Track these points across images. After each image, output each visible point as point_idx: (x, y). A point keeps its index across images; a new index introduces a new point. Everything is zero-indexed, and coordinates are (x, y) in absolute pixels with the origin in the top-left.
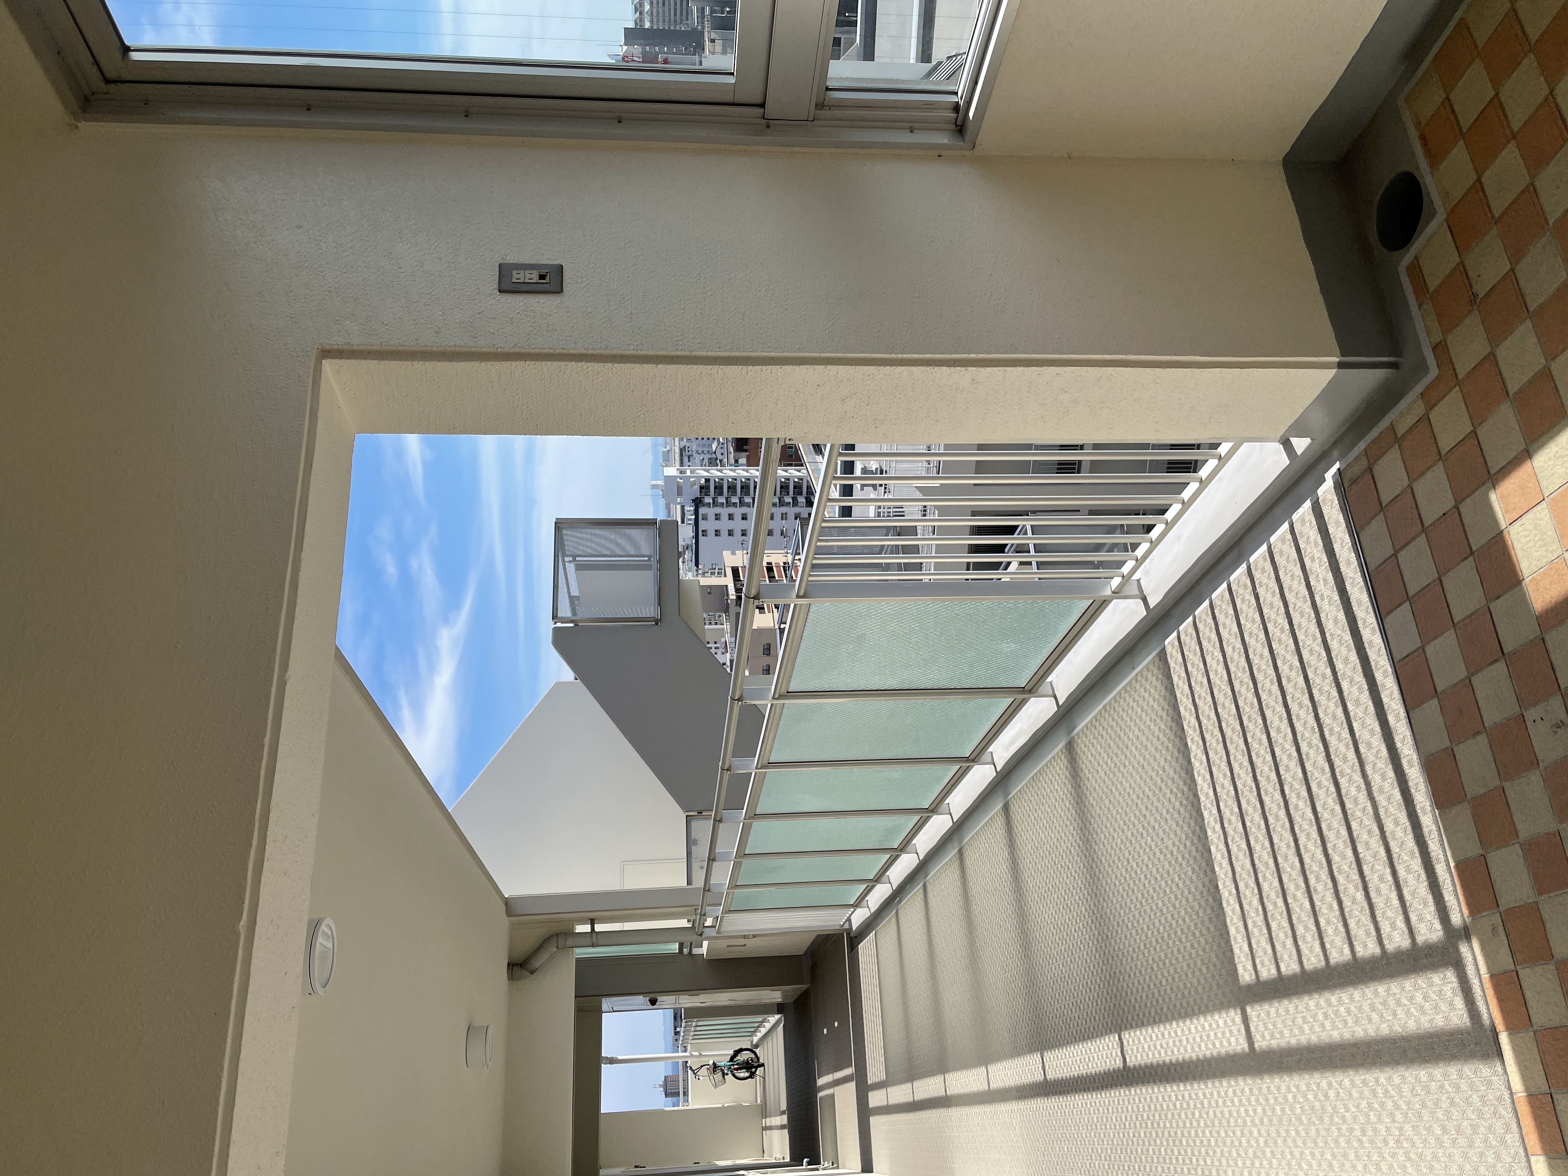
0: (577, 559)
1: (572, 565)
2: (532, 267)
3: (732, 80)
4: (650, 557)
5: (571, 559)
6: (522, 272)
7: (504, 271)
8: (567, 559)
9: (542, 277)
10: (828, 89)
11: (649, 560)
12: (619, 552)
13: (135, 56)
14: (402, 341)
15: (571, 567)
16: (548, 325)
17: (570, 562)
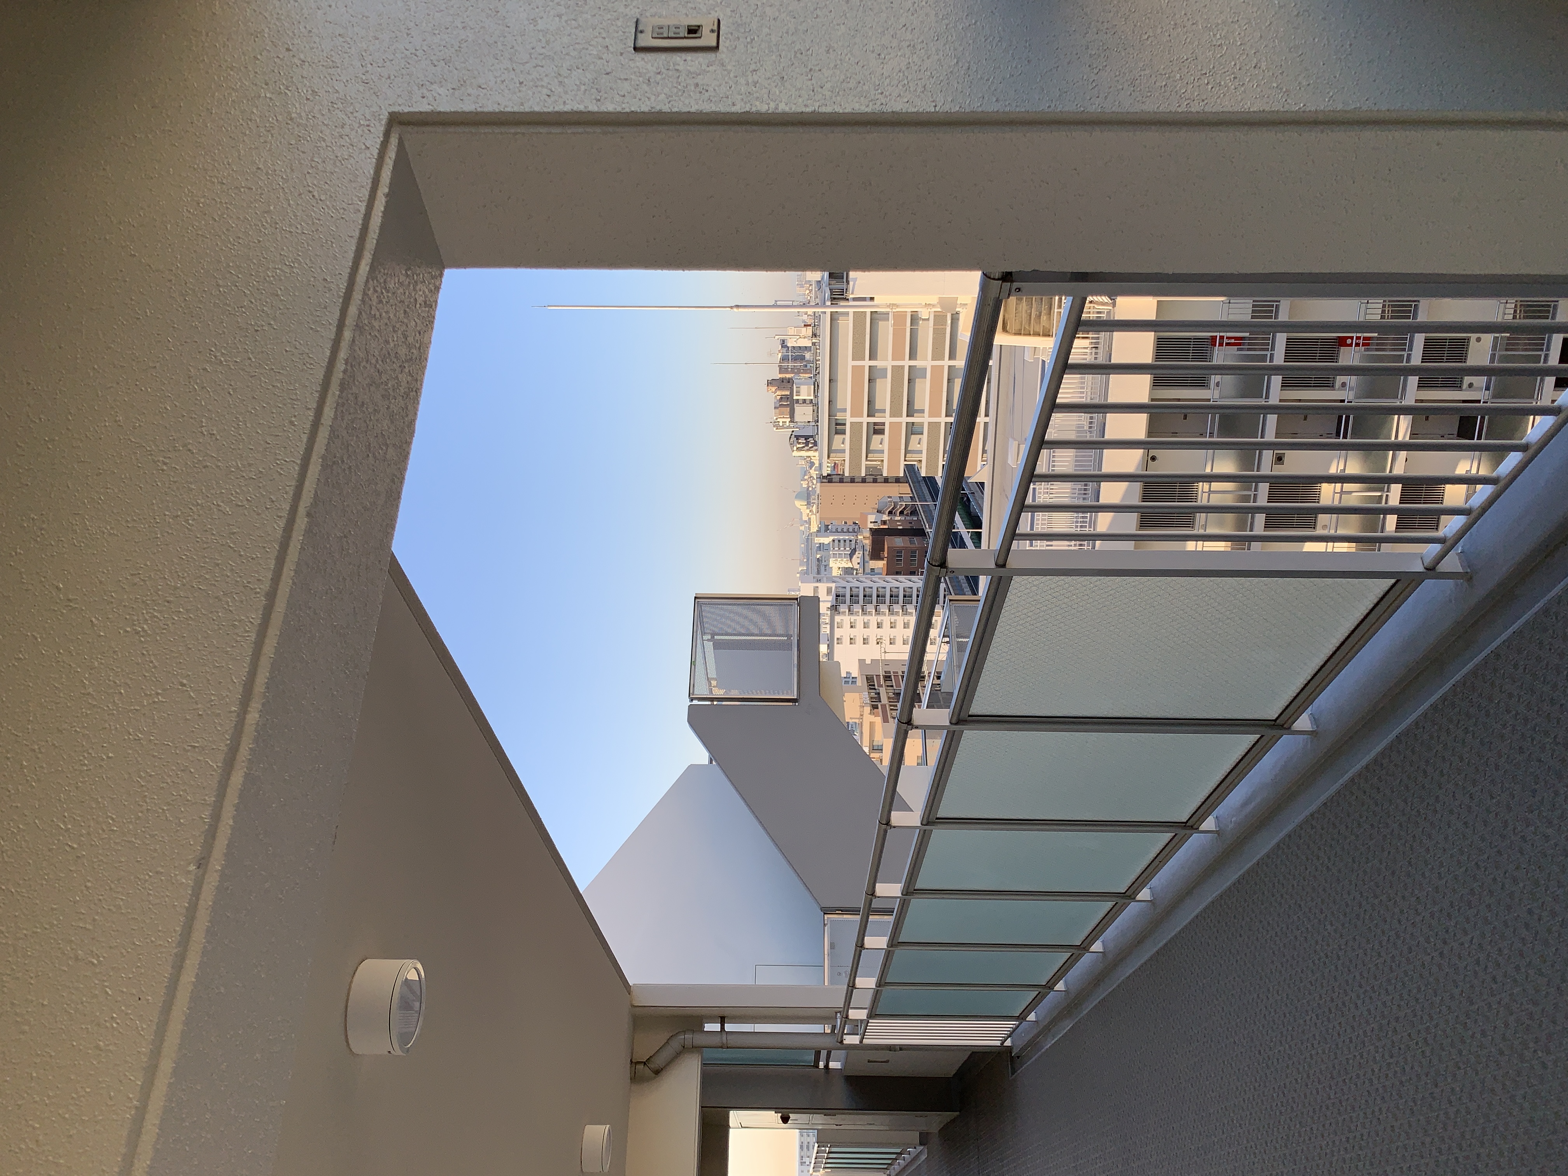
0: (716, 637)
1: (711, 644)
4: (789, 636)
5: (710, 637)
8: (705, 637)
11: (789, 640)
12: (756, 632)
14: (503, 107)
15: (709, 646)
16: (697, 85)
17: (708, 640)
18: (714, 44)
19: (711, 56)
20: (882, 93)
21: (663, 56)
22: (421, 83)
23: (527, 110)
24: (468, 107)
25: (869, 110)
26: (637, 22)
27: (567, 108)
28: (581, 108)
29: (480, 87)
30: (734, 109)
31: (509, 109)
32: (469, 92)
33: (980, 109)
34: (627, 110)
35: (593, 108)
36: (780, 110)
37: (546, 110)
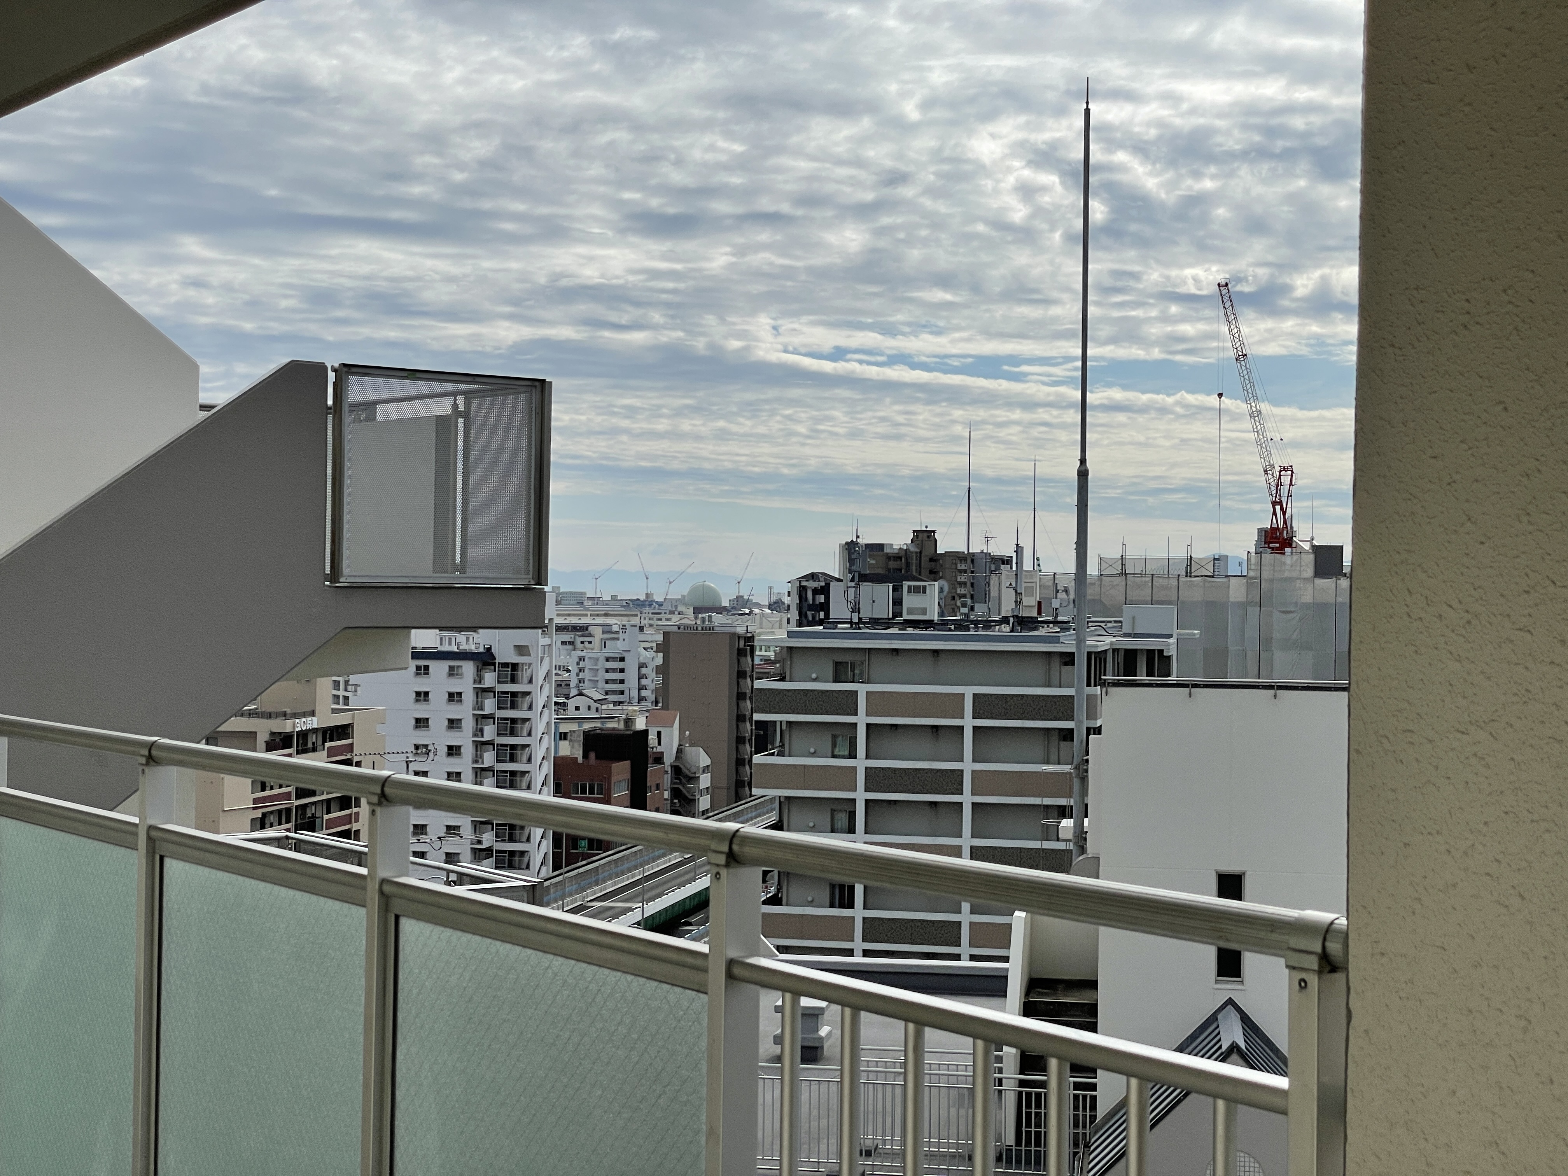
0: (461, 421)
1: (448, 411)
4: (462, 568)
5: (461, 408)
8: (461, 400)
11: (455, 568)
12: (472, 505)
15: (443, 407)
17: (455, 406)
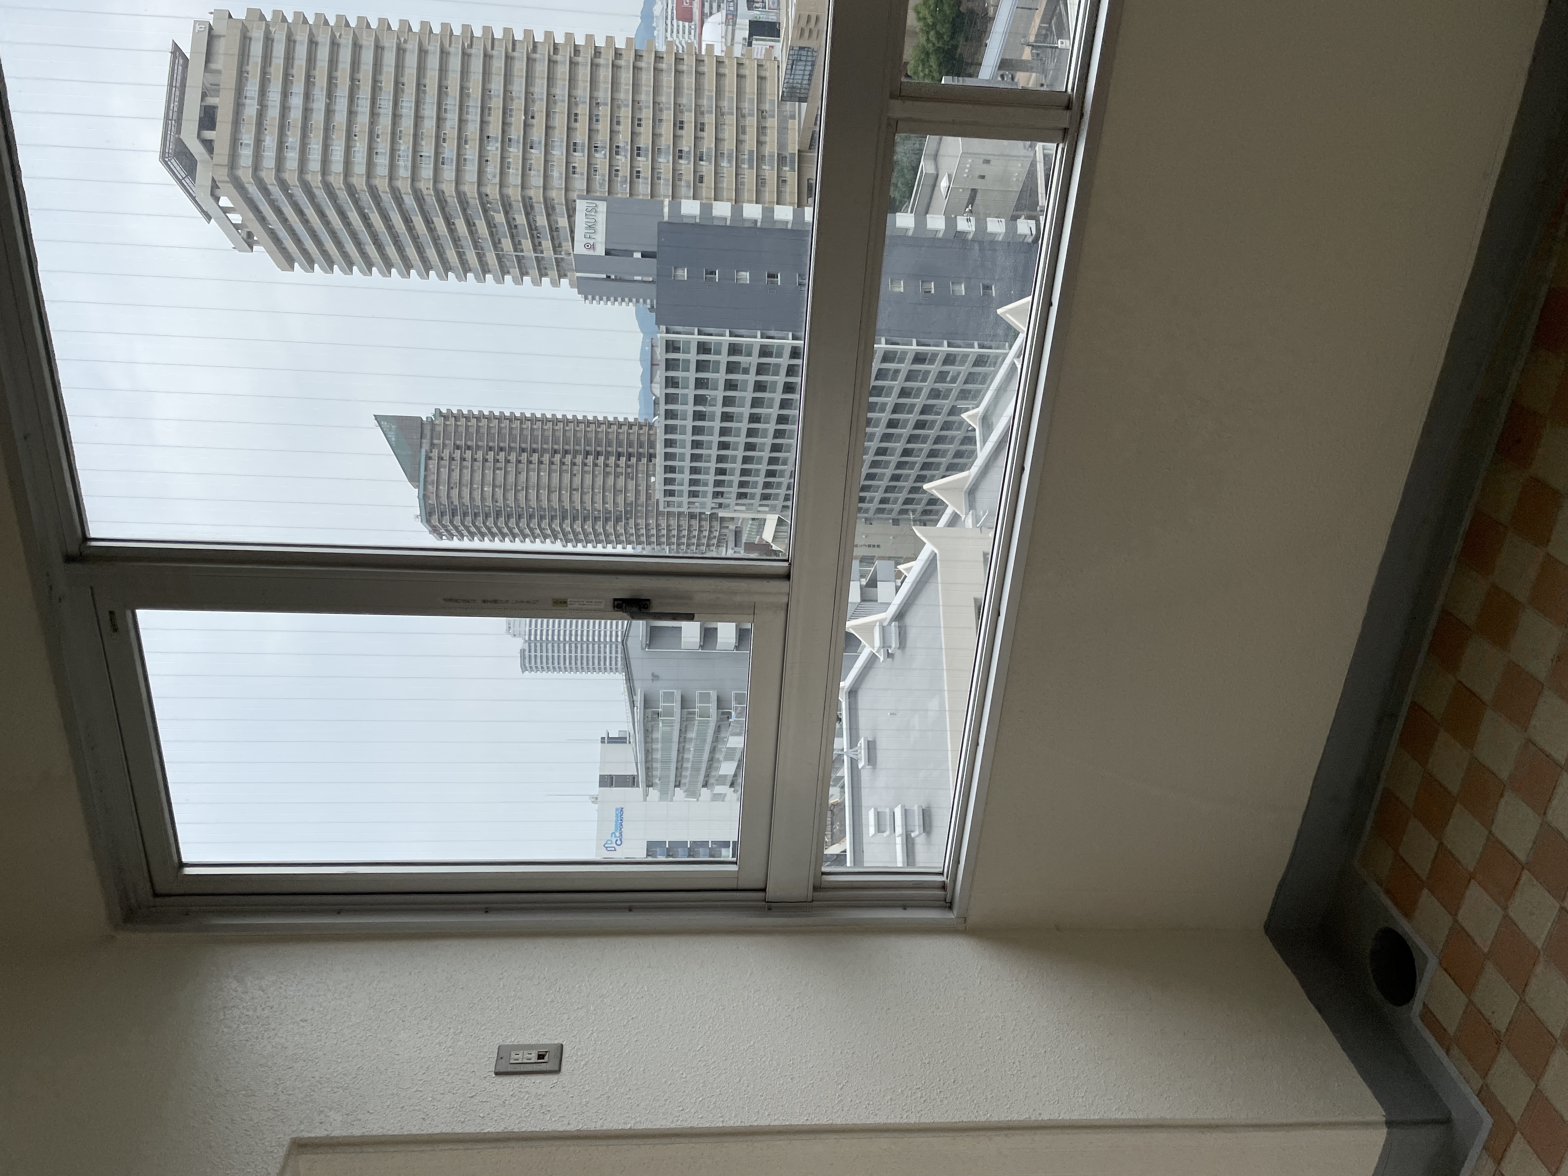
2: (530, 1047)
3: (734, 868)
6: (521, 1053)
7: (503, 1053)
9: (541, 1056)
10: (823, 873)
13: (188, 871)
14: (386, 1130)
16: (542, 1106)
18: (557, 1068)
19: (553, 1078)
20: (683, 1110)
21: (516, 1079)
22: (321, 1109)
23: (406, 1133)
24: (357, 1131)
25: (673, 1126)
26: (499, 1048)
27: (437, 1131)
28: (449, 1130)
29: (368, 1112)
30: (569, 1128)
31: (390, 1133)
32: (359, 1117)
33: (756, 1124)
34: (486, 1131)
35: (459, 1129)
36: (604, 1128)
37: (419, 1132)
